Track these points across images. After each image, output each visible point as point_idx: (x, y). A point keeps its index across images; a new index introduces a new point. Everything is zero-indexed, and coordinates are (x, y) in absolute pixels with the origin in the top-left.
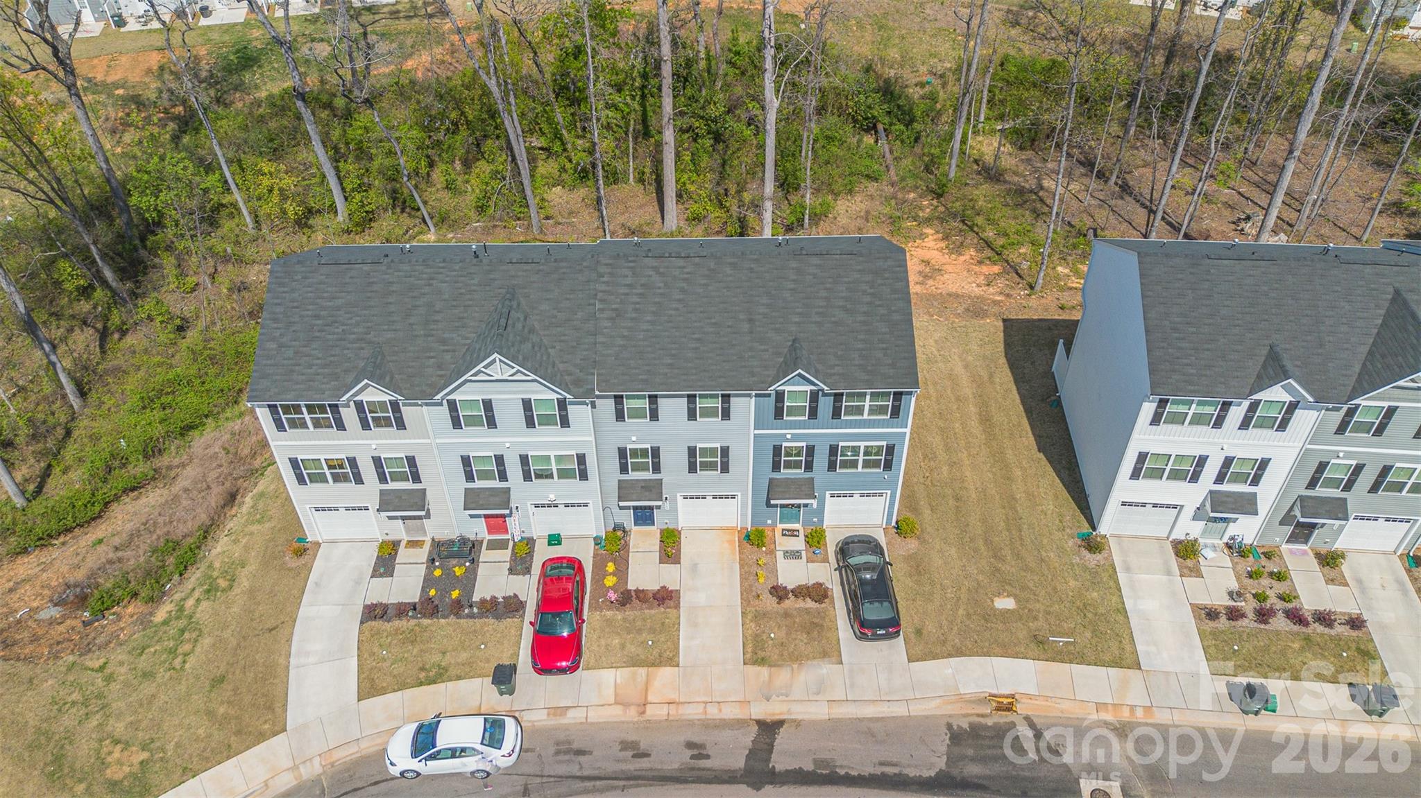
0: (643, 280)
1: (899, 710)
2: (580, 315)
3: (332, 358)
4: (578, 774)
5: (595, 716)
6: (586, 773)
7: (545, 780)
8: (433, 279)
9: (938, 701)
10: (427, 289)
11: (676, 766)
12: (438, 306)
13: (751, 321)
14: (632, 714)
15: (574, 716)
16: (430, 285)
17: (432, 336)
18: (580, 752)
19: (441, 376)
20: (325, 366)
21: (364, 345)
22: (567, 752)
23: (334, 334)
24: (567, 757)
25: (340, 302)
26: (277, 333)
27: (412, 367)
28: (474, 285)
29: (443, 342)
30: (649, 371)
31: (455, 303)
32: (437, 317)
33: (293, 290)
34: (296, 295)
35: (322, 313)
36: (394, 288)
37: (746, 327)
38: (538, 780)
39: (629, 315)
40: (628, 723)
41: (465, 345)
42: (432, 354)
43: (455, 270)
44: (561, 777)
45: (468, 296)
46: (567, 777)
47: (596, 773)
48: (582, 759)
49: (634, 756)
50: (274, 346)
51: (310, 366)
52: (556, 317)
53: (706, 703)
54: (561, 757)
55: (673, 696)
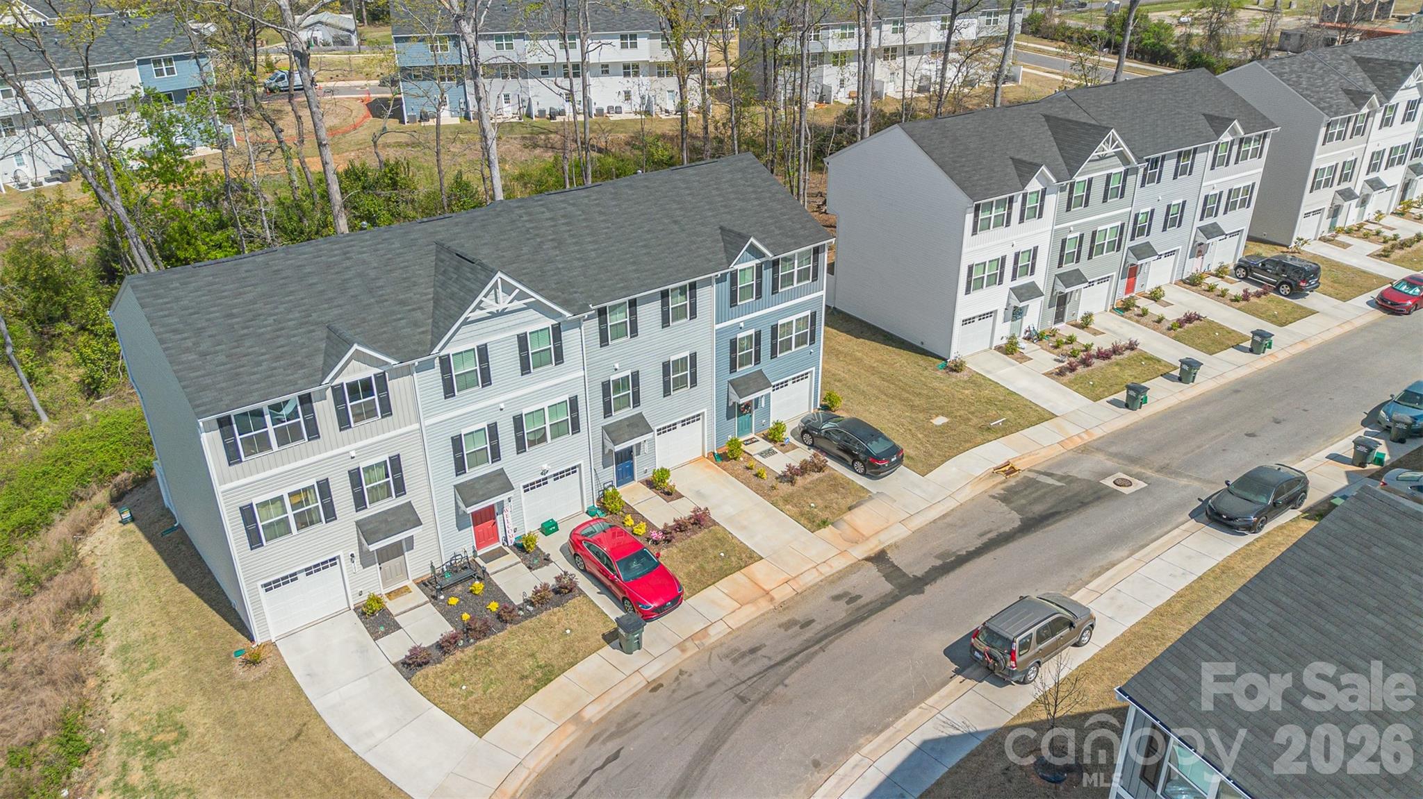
1: (951, 504)
2: (525, 250)
3: (281, 350)
4: (772, 663)
5: (735, 622)
6: (779, 658)
7: (749, 683)
8: (348, 253)
9: (968, 487)
10: (348, 263)
11: (844, 614)
12: (372, 274)
13: (675, 222)
14: (764, 606)
15: (717, 632)
16: (348, 259)
17: (387, 300)
18: (753, 651)
19: (423, 332)
20: (277, 359)
21: (312, 328)
22: (743, 655)
23: (265, 326)
24: (747, 659)
25: (250, 296)
26: (189, 343)
27: (385, 332)
28: (398, 248)
29: (402, 303)
31: (389, 268)
32: (380, 283)
33: (177, 299)
35: (234, 311)
36: (308, 269)
37: (676, 228)
38: (743, 686)
39: (569, 241)
40: (767, 613)
41: (428, 300)
42: (399, 316)
43: (367, 240)
44: (760, 673)
45: (398, 260)
46: (766, 670)
47: (786, 654)
48: (761, 653)
49: (802, 627)
50: (192, 357)
51: (259, 364)
52: (503, 256)
53: (813, 568)
54: (741, 662)
55: (783, 577)
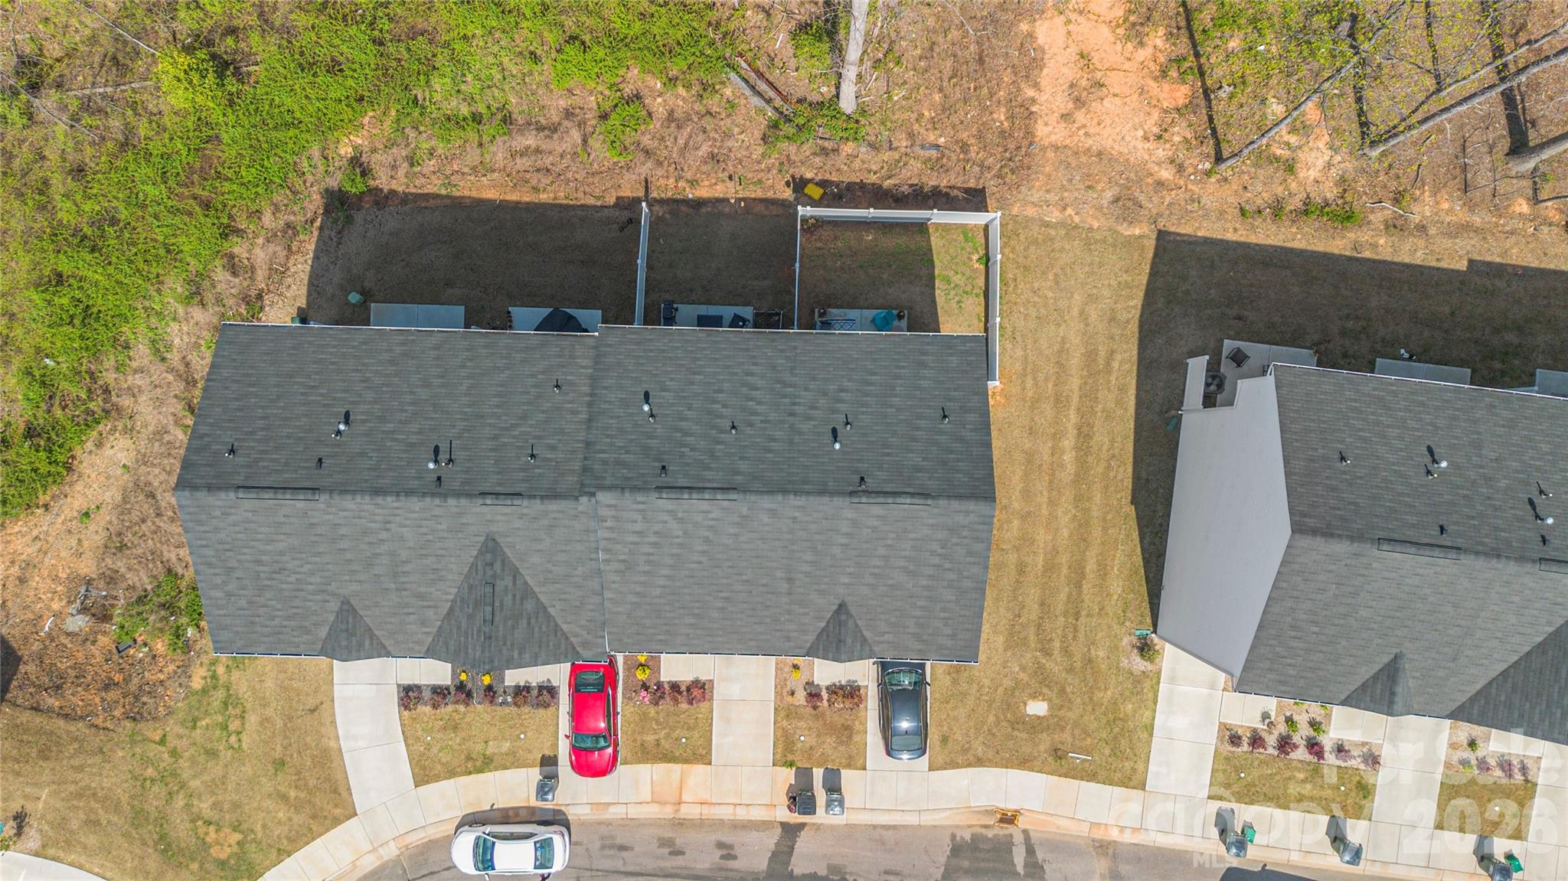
0: (657, 527)
1: (911, 820)
2: (580, 570)
3: (295, 610)
4: (623, 869)
5: (634, 812)
6: (630, 869)
7: (594, 873)
8: (389, 522)
9: (948, 813)
10: (384, 535)
11: (707, 866)
12: (404, 554)
13: (790, 580)
14: (668, 812)
15: (616, 812)
16: (387, 530)
17: (405, 590)
18: (623, 848)
19: (426, 633)
20: (289, 618)
21: (328, 598)
22: (612, 847)
23: (287, 583)
24: (612, 852)
25: (281, 546)
26: (218, 580)
27: (390, 623)
28: (443, 531)
29: (420, 596)
30: (667, 631)
31: (424, 552)
32: (408, 568)
33: (217, 530)
34: (222, 536)
35: (264, 558)
36: (343, 531)
37: (784, 586)
38: (588, 873)
39: (641, 568)
40: (664, 820)
41: (447, 601)
42: (411, 610)
43: (414, 512)
44: (607, 871)
45: (439, 545)
46: (613, 872)
47: (637, 869)
48: (625, 854)
49: (671, 853)
50: (219, 594)
51: (273, 618)
52: (551, 572)
53: (735, 805)
54: (607, 852)
55: (705, 796)
